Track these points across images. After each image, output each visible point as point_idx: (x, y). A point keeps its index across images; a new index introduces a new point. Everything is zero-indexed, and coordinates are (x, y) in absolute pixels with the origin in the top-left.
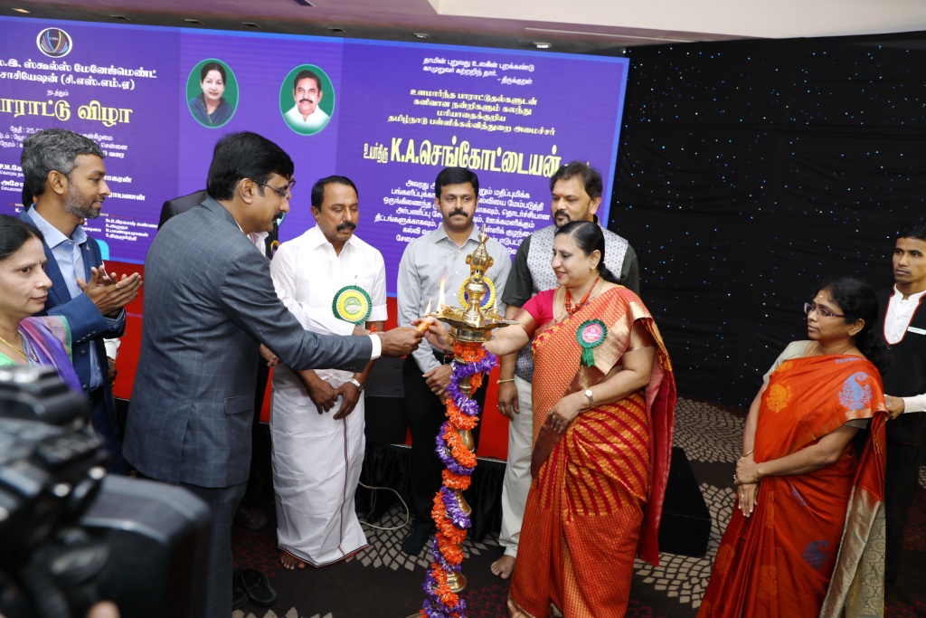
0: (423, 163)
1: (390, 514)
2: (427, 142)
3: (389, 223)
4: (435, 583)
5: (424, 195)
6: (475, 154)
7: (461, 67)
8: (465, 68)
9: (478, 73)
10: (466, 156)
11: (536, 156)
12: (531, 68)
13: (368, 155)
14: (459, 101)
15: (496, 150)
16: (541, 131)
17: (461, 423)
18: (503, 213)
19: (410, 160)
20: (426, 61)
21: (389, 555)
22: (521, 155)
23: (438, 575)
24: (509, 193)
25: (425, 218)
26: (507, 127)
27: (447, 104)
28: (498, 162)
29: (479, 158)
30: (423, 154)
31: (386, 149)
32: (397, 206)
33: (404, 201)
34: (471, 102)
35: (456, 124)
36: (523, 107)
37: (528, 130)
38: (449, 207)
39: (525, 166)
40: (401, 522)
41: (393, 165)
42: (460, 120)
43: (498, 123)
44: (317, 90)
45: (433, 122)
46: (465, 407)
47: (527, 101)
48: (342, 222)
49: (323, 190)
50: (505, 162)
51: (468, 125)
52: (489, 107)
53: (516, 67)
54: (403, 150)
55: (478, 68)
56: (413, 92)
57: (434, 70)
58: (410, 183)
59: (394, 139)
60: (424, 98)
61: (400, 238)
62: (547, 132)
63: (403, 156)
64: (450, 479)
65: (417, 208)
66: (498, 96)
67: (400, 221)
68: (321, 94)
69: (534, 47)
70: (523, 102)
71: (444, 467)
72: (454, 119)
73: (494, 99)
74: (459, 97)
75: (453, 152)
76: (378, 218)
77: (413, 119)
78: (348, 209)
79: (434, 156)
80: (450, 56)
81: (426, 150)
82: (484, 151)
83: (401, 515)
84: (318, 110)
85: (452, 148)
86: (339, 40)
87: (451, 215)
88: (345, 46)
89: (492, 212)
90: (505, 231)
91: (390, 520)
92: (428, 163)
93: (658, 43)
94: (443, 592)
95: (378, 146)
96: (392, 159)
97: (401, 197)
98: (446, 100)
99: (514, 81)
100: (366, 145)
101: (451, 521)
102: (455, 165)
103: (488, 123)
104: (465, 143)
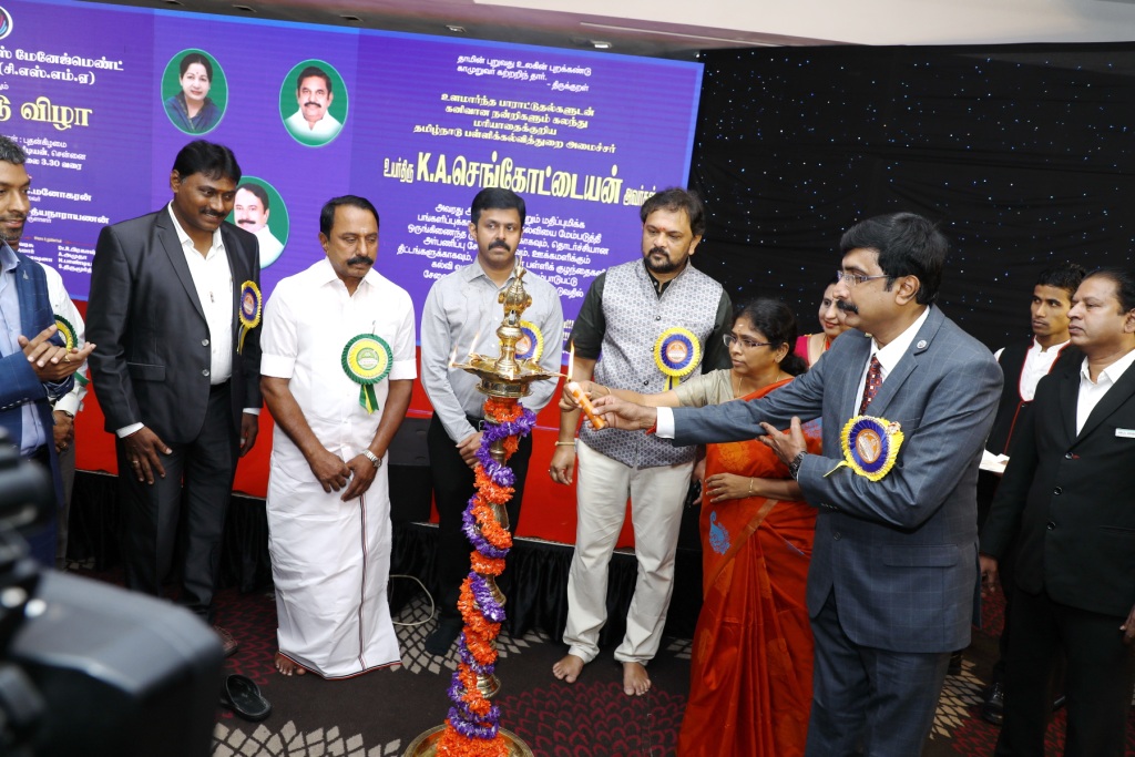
0: (456, 184)
1: (412, 607)
2: (461, 158)
3: (415, 255)
4: (463, 687)
5: (458, 222)
6: (520, 173)
7: (502, 68)
8: (508, 69)
9: (524, 76)
10: (509, 176)
11: (593, 178)
12: (587, 72)
13: (389, 172)
14: (501, 110)
15: (545, 170)
16: (599, 148)
17: (493, 495)
18: (553, 246)
19: (441, 180)
20: (461, 59)
21: (410, 656)
22: (575, 176)
23: (466, 678)
24: (560, 221)
25: (458, 251)
26: (558, 143)
27: (486, 113)
28: (547, 185)
29: (524, 178)
30: (457, 172)
31: (411, 166)
32: (424, 235)
33: (433, 230)
34: (514, 111)
35: (497, 137)
36: (578, 118)
37: (583, 147)
38: (489, 236)
39: (580, 190)
40: (425, 616)
41: (419, 185)
42: (502, 132)
43: (547, 137)
44: (326, 91)
45: (469, 134)
46: (498, 476)
47: (582, 112)
48: (354, 255)
49: (333, 213)
50: (555, 184)
51: (512, 139)
52: (537, 117)
53: (570, 70)
54: (432, 167)
55: (523, 70)
56: (444, 97)
57: (471, 71)
58: (441, 208)
59: (421, 154)
60: (458, 104)
61: (428, 275)
62: (606, 148)
63: (432, 175)
64: (480, 562)
65: (449, 238)
66: (547, 105)
67: (428, 253)
68: (331, 96)
69: (590, 46)
70: (578, 112)
71: (472, 548)
72: (494, 131)
73: (543, 108)
74: (500, 104)
75: (492, 170)
76: (402, 249)
77: (444, 130)
78: (363, 240)
79: (470, 175)
80: (490, 54)
81: (461, 168)
82: (530, 171)
83: (425, 607)
84: (328, 118)
85: (491, 166)
86: (355, 31)
87: (491, 247)
88: (362, 39)
89: (539, 244)
90: (555, 267)
91: (412, 613)
92: (463, 184)
93: (737, 46)
94: (471, 698)
95: (402, 162)
96: (419, 178)
97: (430, 224)
98: (485, 108)
99: (567, 86)
100: (387, 160)
101: (480, 613)
102: (496, 186)
103: (536, 137)
104: (507, 160)
